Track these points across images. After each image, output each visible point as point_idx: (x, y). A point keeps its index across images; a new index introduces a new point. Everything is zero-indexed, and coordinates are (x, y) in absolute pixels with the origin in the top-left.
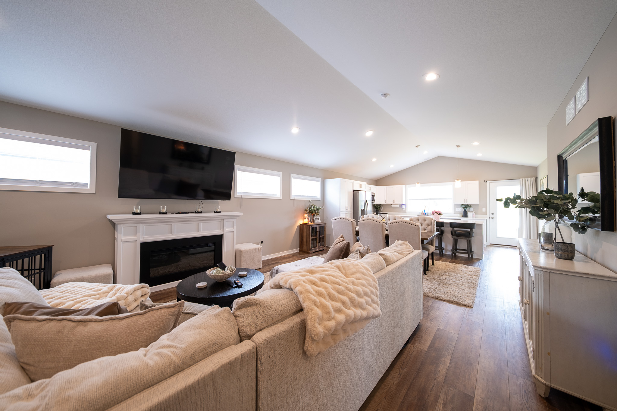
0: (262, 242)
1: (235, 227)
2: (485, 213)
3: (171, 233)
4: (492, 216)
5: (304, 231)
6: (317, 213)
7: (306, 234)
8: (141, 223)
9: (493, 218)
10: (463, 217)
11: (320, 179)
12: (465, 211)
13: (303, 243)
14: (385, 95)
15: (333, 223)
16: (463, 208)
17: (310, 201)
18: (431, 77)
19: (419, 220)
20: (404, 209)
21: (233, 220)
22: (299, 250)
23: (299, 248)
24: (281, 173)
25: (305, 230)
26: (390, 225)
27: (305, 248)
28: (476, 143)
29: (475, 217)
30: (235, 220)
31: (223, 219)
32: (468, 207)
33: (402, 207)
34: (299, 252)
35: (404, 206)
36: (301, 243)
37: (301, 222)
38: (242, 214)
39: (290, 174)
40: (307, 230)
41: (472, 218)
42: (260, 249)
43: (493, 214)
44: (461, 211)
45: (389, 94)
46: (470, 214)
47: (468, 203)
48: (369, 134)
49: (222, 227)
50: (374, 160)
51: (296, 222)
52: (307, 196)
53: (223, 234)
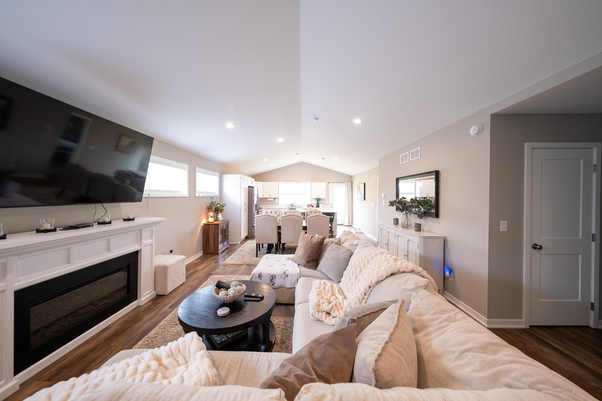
0: (171, 252)
1: (154, 237)
2: (328, 204)
3: (69, 262)
4: (332, 206)
5: (210, 231)
6: (222, 211)
7: (214, 234)
8: (15, 255)
9: (332, 207)
10: (317, 207)
11: (218, 174)
12: (318, 203)
13: (209, 244)
14: (317, 119)
15: (256, 221)
16: (317, 201)
17: (212, 198)
18: (357, 121)
19: (311, 212)
20: (277, 202)
21: (151, 228)
22: (203, 253)
23: (203, 250)
24: (187, 166)
25: (212, 230)
26: (310, 219)
27: (212, 249)
28: (336, 159)
29: (323, 207)
30: (154, 228)
31: (140, 229)
32: (320, 200)
33: (275, 200)
34: (204, 255)
35: (277, 200)
36: (206, 244)
37: (204, 221)
38: (163, 219)
39: (195, 168)
40: (214, 230)
41: (322, 208)
42: (184, 259)
43: (332, 205)
44: (315, 203)
45: (319, 119)
46: (320, 205)
47: (320, 197)
48: (280, 140)
49: (139, 240)
50: (266, 160)
51: (200, 222)
52: (208, 192)
53: (141, 250)
